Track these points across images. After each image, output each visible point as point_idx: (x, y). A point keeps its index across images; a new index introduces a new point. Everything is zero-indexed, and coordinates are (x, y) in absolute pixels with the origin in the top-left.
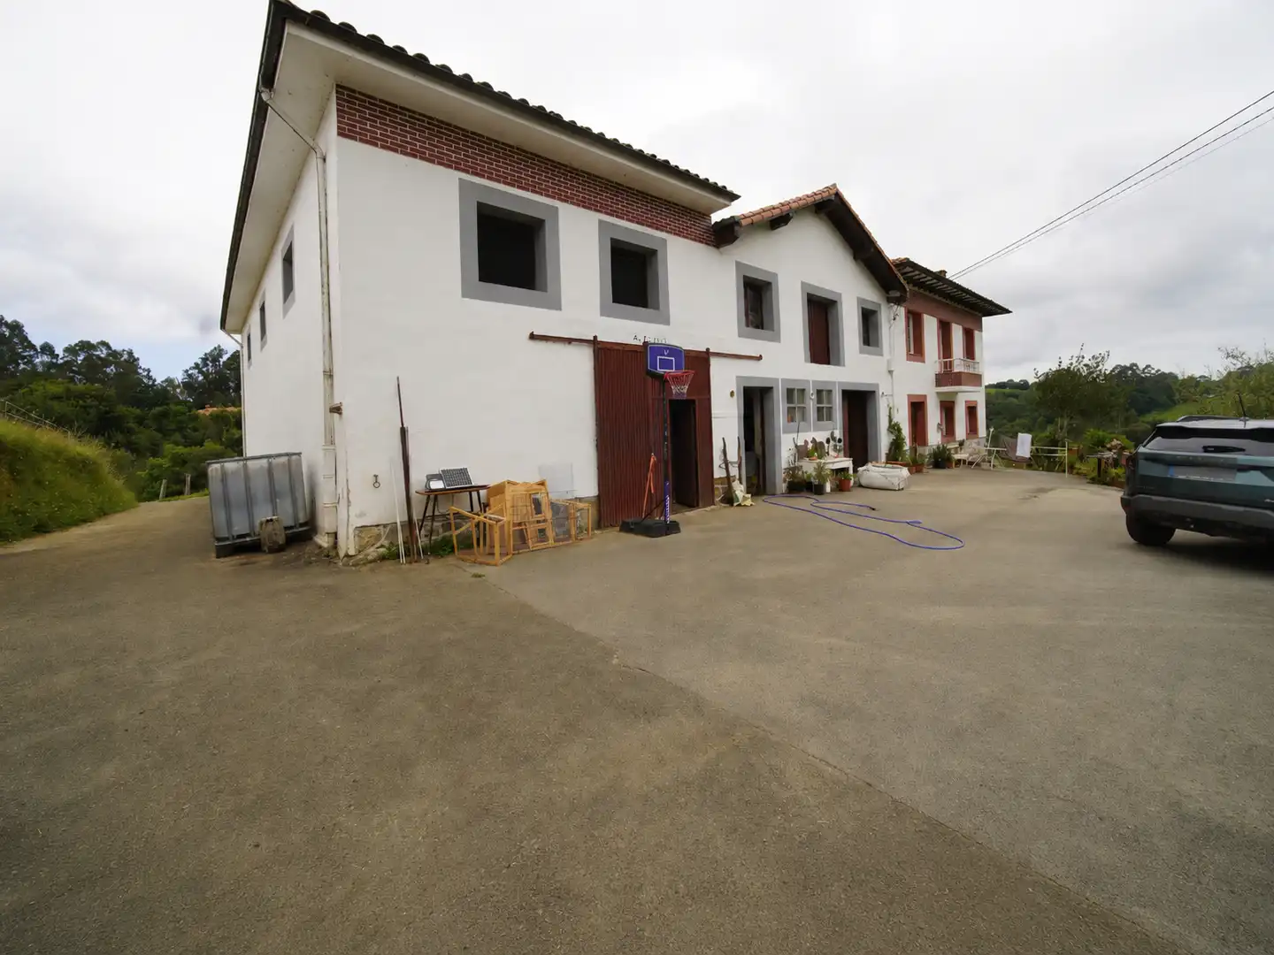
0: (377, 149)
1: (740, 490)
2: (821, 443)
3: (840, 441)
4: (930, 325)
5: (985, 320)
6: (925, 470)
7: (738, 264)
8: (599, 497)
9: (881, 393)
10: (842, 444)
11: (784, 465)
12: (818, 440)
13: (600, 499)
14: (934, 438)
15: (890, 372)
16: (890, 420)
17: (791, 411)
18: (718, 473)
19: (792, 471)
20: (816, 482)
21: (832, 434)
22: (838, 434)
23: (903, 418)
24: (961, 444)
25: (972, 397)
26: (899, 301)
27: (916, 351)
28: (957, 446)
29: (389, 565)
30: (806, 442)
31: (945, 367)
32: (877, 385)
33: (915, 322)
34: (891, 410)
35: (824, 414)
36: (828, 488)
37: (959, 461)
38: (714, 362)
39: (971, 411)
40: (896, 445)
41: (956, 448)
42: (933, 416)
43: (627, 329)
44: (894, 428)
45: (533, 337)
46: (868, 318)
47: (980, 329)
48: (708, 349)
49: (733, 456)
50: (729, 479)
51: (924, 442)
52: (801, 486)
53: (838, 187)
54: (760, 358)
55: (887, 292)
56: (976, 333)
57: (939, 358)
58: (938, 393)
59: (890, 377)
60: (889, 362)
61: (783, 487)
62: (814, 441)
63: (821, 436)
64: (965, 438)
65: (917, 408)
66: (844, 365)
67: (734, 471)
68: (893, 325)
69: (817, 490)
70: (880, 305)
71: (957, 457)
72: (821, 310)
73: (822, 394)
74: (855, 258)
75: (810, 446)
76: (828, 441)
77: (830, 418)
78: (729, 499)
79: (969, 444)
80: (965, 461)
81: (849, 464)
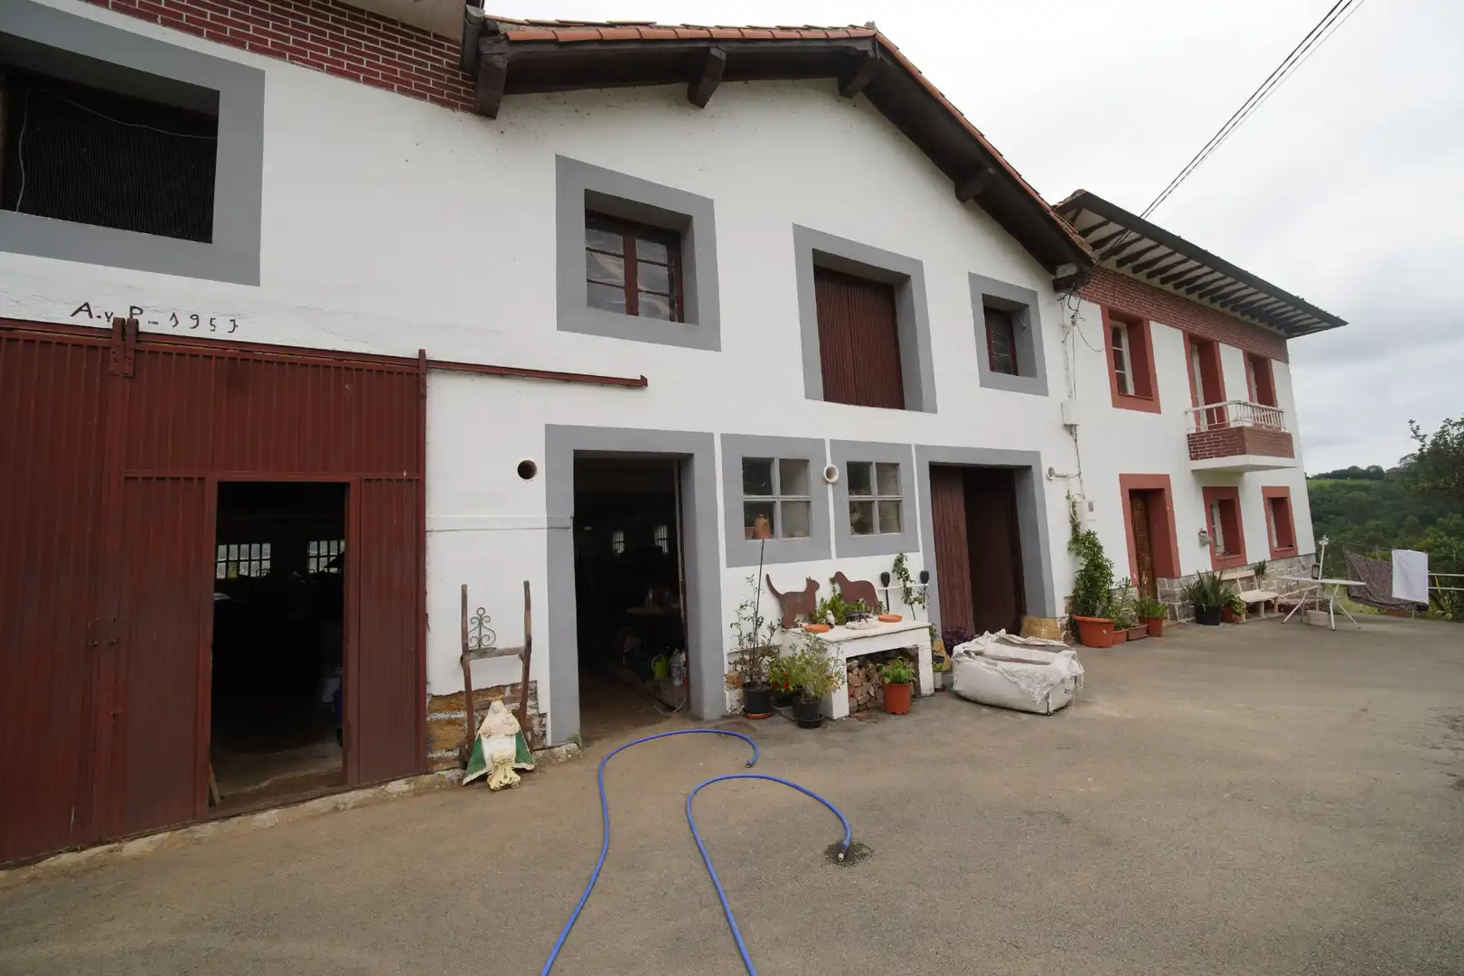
3: (924, 576)
7: (566, 164)
9: (1045, 471)
10: (926, 586)
11: (730, 643)
14: (1193, 559)
15: (1070, 428)
16: (1075, 529)
17: (756, 512)
18: (443, 676)
19: (753, 655)
21: (898, 564)
22: (916, 563)
23: (1109, 523)
24: (1260, 570)
25: (1274, 479)
27: (1140, 390)
28: (1252, 573)
31: (1210, 419)
32: (1036, 455)
34: (1076, 507)
35: (871, 518)
36: (840, 707)
37: (1253, 608)
38: (443, 397)
39: (1278, 504)
40: (1093, 577)
41: (1250, 578)
42: (1189, 515)
44: (1084, 544)
46: (1003, 318)
47: (1283, 356)
51: (1168, 569)
54: (641, 383)
55: (1052, 271)
56: (1276, 366)
57: (1195, 403)
58: (1196, 472)
59: (1070, 439)
60: (1065, 407)
61: (727, 699)
62: (838, 578)
63: (865, 568)
64: (1268, 558)
66: (935, 411)
70: (1034, 294)
71: (1248, 596)
73: (870, 470)
74: (961, 196)
75: (826, 592)
76: (885, 579)
77: (892, 518)
79: (1277, 569)
80: (1269, 605)
81: (921, 642)
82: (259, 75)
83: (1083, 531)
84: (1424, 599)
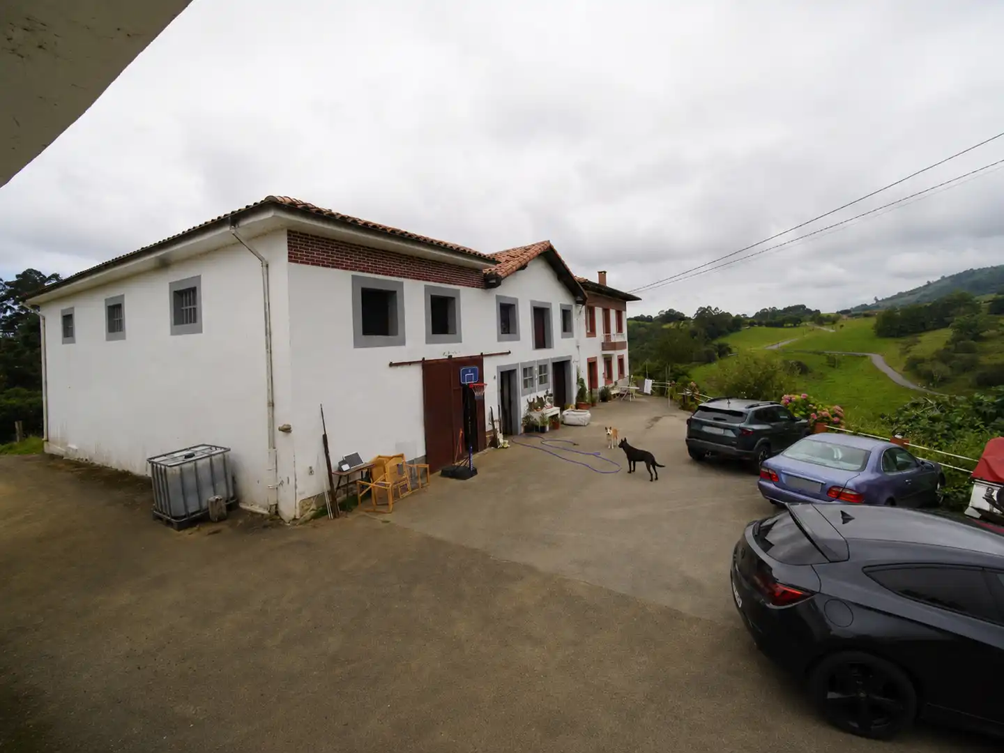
0: (309, 266)
1: (500, 437)
2: (542, 398)
3: (551, 395)
4: (599, 313)
5: (628, 303)
6: (597, 404)
7: (498, 297)
8: (426, 456)
9: (573, 361)
10: (552, 397)
11: (522, 417)
12: (540, 397)
13: (427, 458)
14: (601, 383)
15: (578, 347)
16: (578, 377)
17: (525, 382)
18: (488, 428)
19: (527, 418)
20: (540, 425)
21: (547, 392)
22: (551, 391)
23: (585, 375)
24: (616, 383)
25: (621, 353)
26: (583, 303)
27: (592, 332)
28: (613, 385)
29: (321, 521)
30: (534, 399)
31: (607, 339)
32: (571, 356)
33: (591, 312)
34: (579, 369)
35: (543, 380)
36: (548, 429)
37: (614, 395)
38: (486, 361)
39: (621, 361)
40: (581, 393)
41: (613, 387)
42: (601, 369)
43: (440, 350)
44: (580, 381)
45: (391, 365)
46: (566, 314)
47: (625, 310)
48: (482, 354)
49: (496, 417)
50: (494, 430)
51: (596, 387)
52: (533, 429)
53: (551, 242)
54: (510, 352)
55: (575, 298)
56: (623, 312)
57: (604, 334)
58: (604, 355)
59: (578, 350)
60: (577, 342)
61: (521, 430)
62: (538, 398)
63: (541, 394)
64: (617, 379)
65: (592, 365)
66: (553, 348)
67: (497, 426)
68: (579, 318)
69: (543, 430)
70: (572, 306)
71: (613, 392)
72: (540, 314)
73: (543, 368)
74: (559, 279)
75: (536, 401)
76: (545, 397)
77: (546, 382)
78: (494, 443)
79: (620, 382)
80: (618, 394)
81: (558, 412)
82: (458, 291)
83: (580, 377)
84: (649, 393)
